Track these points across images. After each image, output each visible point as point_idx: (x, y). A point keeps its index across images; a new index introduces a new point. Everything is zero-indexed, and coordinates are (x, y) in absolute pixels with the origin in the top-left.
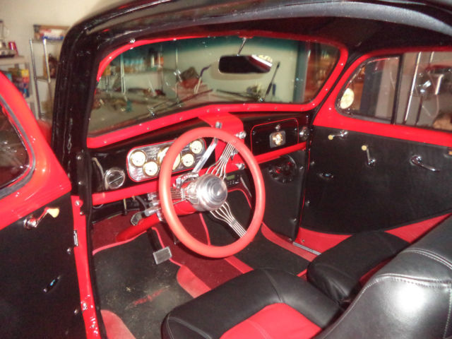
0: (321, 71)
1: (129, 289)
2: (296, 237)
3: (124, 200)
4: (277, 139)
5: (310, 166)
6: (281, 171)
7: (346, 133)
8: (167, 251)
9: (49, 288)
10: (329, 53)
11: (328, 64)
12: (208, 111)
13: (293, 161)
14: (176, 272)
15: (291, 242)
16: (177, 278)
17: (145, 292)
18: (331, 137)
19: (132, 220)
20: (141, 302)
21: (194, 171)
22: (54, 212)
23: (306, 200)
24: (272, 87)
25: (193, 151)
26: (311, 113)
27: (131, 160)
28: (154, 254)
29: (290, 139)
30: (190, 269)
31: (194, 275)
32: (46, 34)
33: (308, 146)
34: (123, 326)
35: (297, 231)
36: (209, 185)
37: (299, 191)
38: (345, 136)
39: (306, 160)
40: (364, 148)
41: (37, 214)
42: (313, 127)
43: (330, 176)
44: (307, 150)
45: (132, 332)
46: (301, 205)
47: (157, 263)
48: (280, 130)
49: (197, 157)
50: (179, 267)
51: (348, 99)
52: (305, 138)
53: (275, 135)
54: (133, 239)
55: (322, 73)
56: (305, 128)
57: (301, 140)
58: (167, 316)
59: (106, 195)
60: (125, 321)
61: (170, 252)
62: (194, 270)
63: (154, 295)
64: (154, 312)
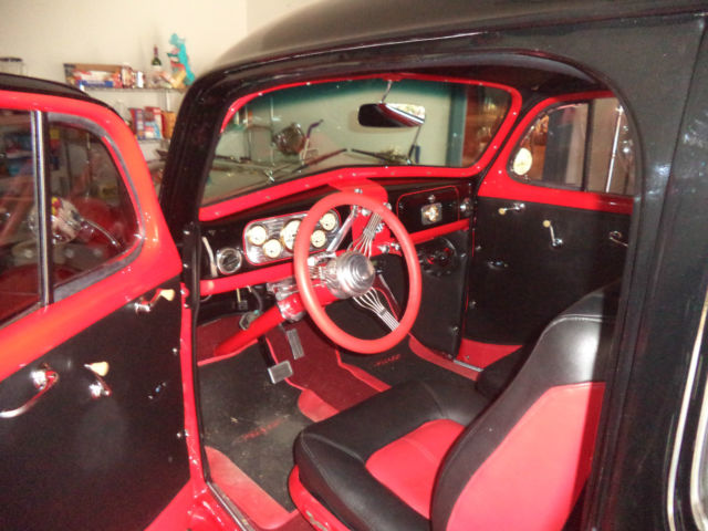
0: (484, 129)
1: (234, 420)
2: (457, 354)
3: (238, 290)
4: (431, 213)
5: (475, 252)
6: (435, 261)
7: (522, 205)
8: (286, 366)
9: (154, 394)
10: (496, 102)
11: (495, 117)
12: (340, 177)
13: (451, 245)
14: (297, 398)
15: (451, 360)
16: (299, 405)
17: (257, 423)
18: (503, 211)
19: (241, 323)
20: (253, 436)
21: (329, 249)
22: (168, 294)
23: (471, 300)
24: (415, 150)
25: (325, 227)
26: (475, 180)
27: (248, 238)
28: (269, 370)
29: (448, 215)
30: (316, 392)
31: (321, 401)
32: (84, 77)
33: (472, 225)
34: (230, 464)
35: (459, 343)
36: (352, 264)
37: (461, 287)
38: (521, 210)
39: (469, 244)
40: (547, 223)
41: (149, 296)
42: (478, 198)
43: (503, 266)
44: (470, 231)
45: (245, 471)
46: (463, 308)
47: (274, 381)
48: (435, 202)
49: (329, 235)
50: (300, 391)
51: (523, 162)
52: (468, 214)
53: (429, 209)
54: (238, 352)
55: (487, 130)
56: (467, 201)
57: (462, 215)
58: (300, 434)
59: (216, 284)
60: (233, 460)
61: (290, 368)
62: (321, 395)
63: (269, 427)
64: (271, 447)
